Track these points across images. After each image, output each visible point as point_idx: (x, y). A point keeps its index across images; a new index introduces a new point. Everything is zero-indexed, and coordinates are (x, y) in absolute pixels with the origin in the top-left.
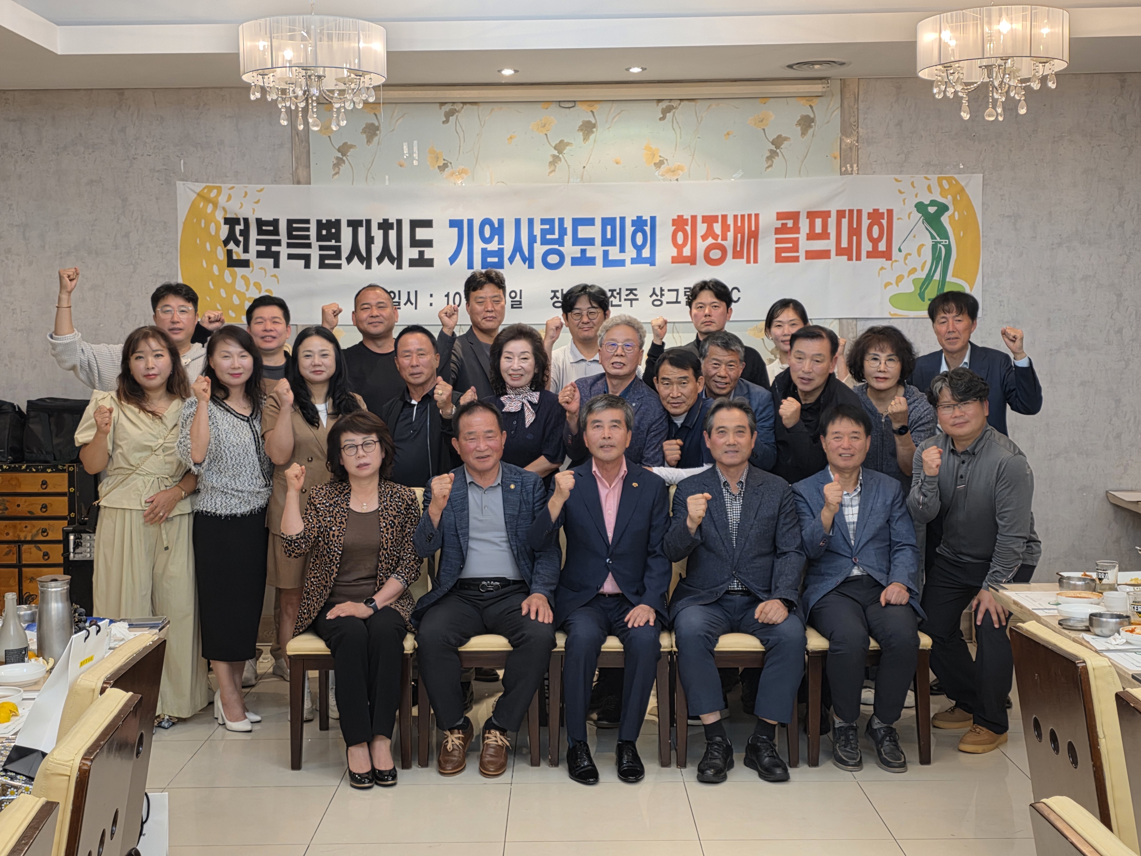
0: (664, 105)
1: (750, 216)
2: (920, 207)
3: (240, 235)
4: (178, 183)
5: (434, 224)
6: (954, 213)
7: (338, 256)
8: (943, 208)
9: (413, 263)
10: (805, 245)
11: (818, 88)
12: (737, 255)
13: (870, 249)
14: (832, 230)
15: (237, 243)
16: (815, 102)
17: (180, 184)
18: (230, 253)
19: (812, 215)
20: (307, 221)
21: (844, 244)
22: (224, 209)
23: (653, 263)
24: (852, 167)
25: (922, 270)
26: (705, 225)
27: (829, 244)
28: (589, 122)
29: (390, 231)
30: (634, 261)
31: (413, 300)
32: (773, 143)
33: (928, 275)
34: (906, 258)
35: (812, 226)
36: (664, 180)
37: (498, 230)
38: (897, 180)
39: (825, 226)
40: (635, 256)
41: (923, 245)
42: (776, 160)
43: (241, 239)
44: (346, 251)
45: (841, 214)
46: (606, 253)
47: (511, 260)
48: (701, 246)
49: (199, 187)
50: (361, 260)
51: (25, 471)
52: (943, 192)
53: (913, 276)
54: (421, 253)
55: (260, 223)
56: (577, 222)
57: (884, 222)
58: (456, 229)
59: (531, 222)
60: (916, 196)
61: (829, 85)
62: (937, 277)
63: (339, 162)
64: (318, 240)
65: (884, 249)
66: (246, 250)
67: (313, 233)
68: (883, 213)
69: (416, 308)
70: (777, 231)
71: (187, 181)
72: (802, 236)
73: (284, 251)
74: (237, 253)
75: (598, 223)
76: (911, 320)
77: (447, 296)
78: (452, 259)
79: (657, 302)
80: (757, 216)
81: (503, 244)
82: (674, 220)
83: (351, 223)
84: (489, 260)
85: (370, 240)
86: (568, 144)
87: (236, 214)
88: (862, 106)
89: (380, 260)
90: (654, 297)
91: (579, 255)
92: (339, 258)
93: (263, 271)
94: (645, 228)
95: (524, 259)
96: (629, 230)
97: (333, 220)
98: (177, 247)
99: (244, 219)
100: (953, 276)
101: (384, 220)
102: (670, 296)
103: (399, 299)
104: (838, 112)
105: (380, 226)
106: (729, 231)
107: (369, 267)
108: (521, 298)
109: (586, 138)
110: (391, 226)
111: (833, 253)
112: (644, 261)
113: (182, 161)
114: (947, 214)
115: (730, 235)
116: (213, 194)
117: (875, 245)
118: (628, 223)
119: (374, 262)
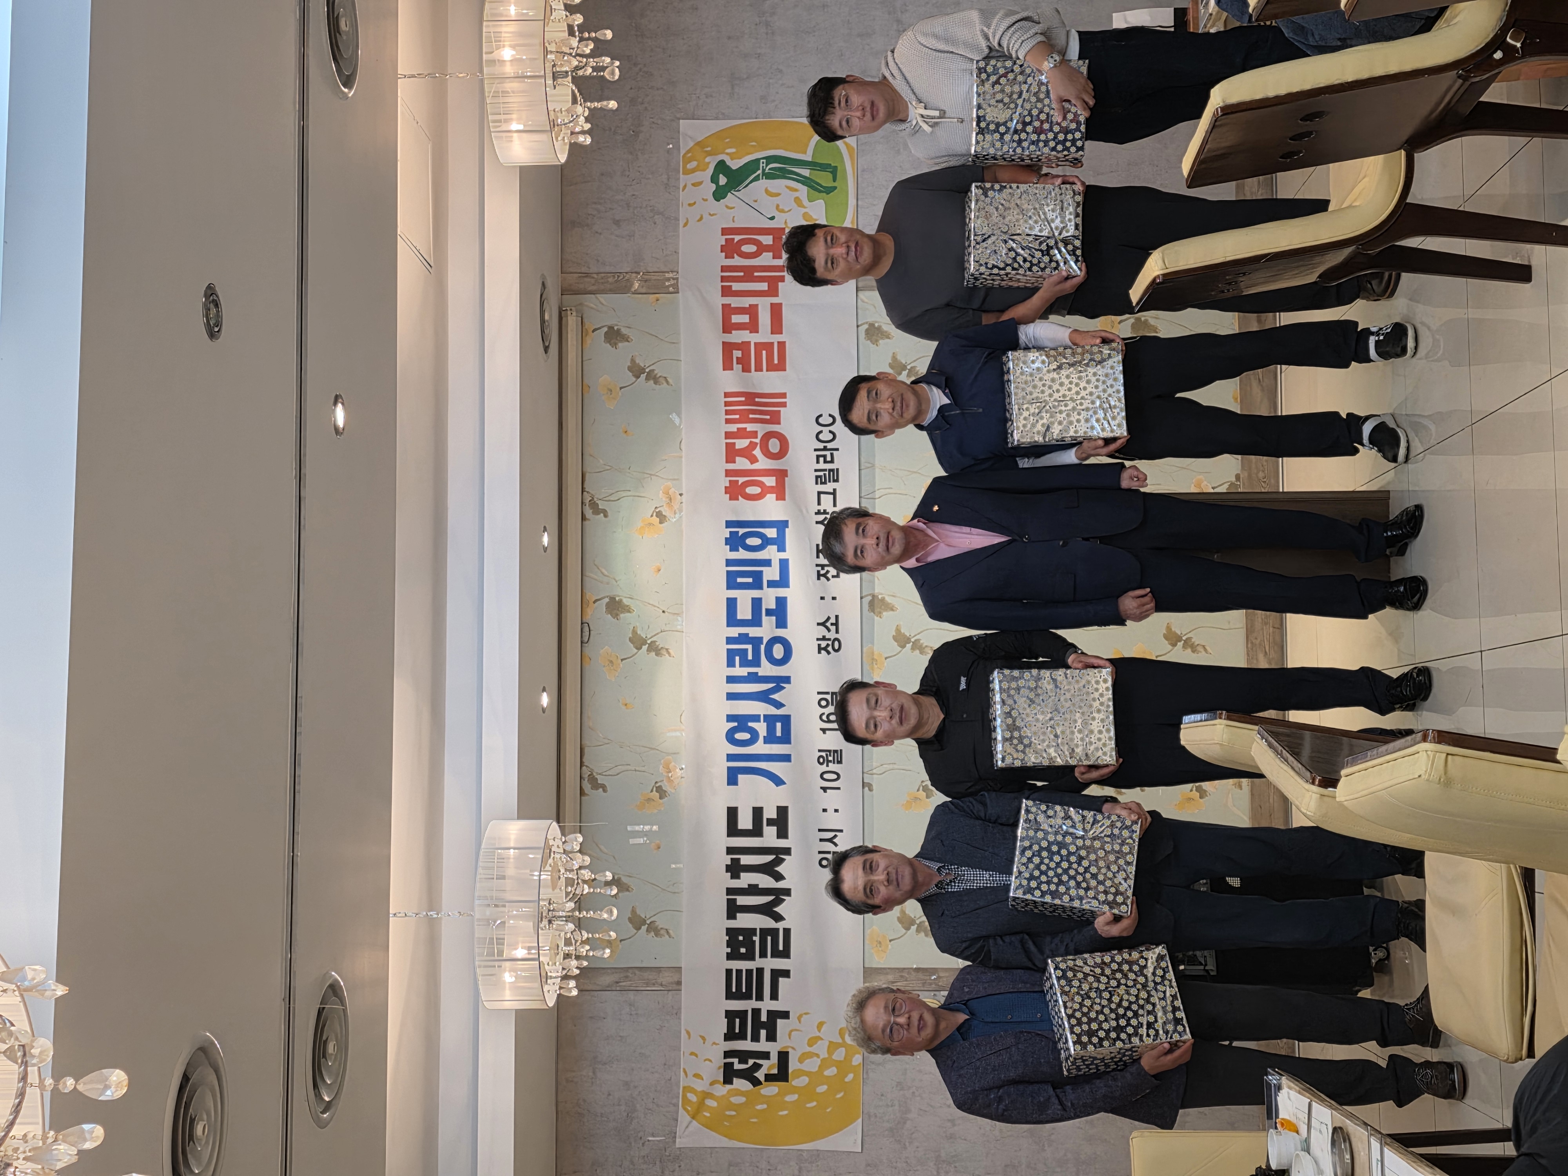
0: (588, 512)
1: (727, 404)
2: (719, 194)
3: (747, 1063)
4: (677, 1146)
5: (733, 805)
6: (727, 154)
7: (774, 932)
8: (721, 167)
9: (783, 833)
10: (764, 335)
11: (572, 321)
12: (775, 419)
13: (771, 254)
14: (746, 302)
15: (757, 1067)
16: (589, 326)
17: (680, 1142)
18: (769, 1078)
19: (728, 327)
20: (729, 972)
21: (764, 286)
22: (712, 1084)
23: (785, 524)
24: (668, 279)
25: (796, 190)
26: (738, 459)
27: (764, 305)
28: (607, 605)
29: (742, 863)
30: (782, 548)
31: (830, 835)
32: (638, 377)
33: (803, 183)
34: (782, 211)
35: (740, 327)
36: (681, 511)
37: (740, 722)
38: (685, 225)
39: (741, 311)
40: (775, 547)
41: (767, 191)
42: (659, 372)
43: (751, 1062)
44: (768, 923)
46: (772, 584)
47: (779, 705)
48: (763, 463)
49: (684, 1117)
50: (778, 902)
52: (702, 167)
53: (805, 202)
54: (770, 822)
55: (730, 1036)
56: (732, 620)
57: (737, 238)
58: (740, 777)
59: (731, 680)
60: (706, 200)
61: (568, 308)
62: (806, 172)
63: (653, 929)
64: (753, 958)
65: (771, 237)
66: (766, 1055)
67: (744, 965)
68: (726, 239)
69: (841, 831)
70: (746, 369)
71: (675, 1133)
72: (753, 338)
73: (767, 1005)
74: (769, 1069)
75: (733, 593)
76: (860, 203)
77: (825, 789)
78: (777, 781)
80: (727, 395)
81: (759, 716)
82: (731, 499)
83: (731, 915)
84: (779, 734)
85: (753, 890)
86: (634, 632)
87: (719, 1068)
88: (594, 269)
89: (779, 877)
91: (774, 618)
92: (777, 930)
93: (793, 1033)
94: (740, 534)
95: (779, 689)
96: (742, 554)
97: (727, 938)
98: (762, 1150)
99: (725, 1058)
100: (805, 153)
101: (727, 871)
103: (829, 852)
104: (602, 298)
105: (735, 876)
106: (746, 428)
107: (787, 892)
108: (827, 693)
109: (628, 610)
110: (736, 862)
111: (775, 300)
112: (782, 534)
113: (650, 1139)
114: (729, 162)
115: (750, 427)
116: (693, 1098)
117: (767, 248)
118: (734, 555)
119: (781, 885)
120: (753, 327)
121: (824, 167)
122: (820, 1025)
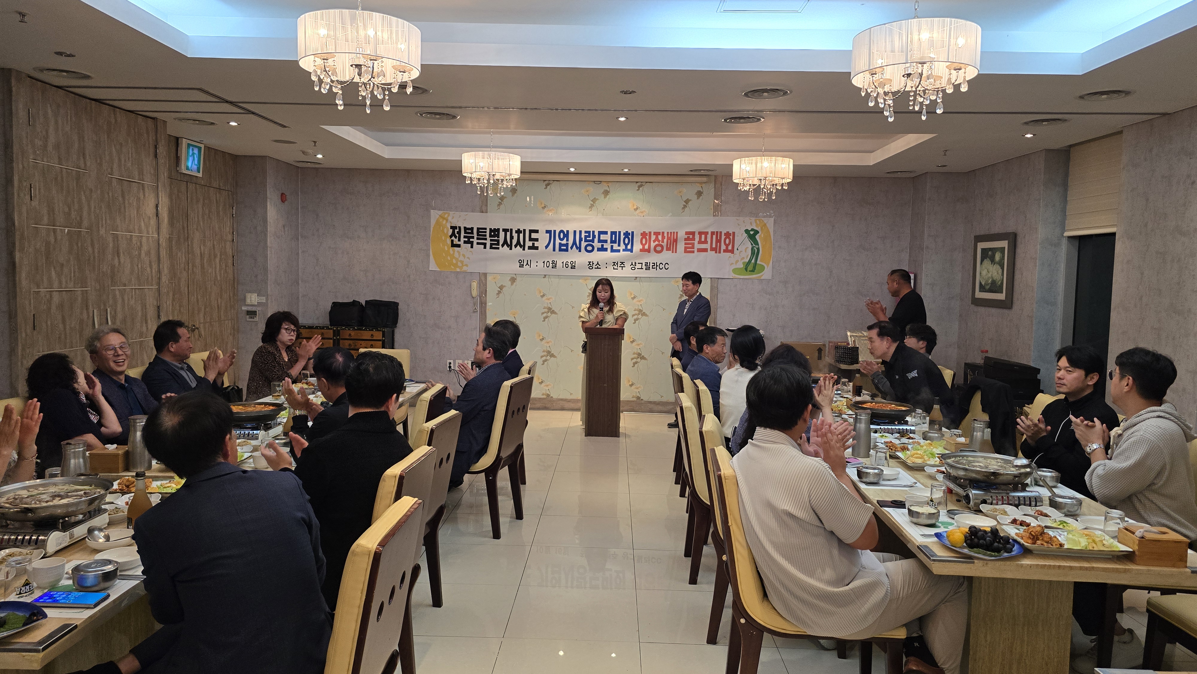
0: (639, 184)
1: (674, 232)
2: (747, 231)
4: (431, 211)
5: (539, 232)
6: (761, 235)
7: (498, 244)
8: (757, 232)
9: (530, 248)
10: (697, 246)
11: (704, 179)
12: (668, 250)
13: (725, 249)
14: (709, 240)
15: (456, 237)
16: (703, 185)
18: (452, 241)
19: (700, 233)
20: (486, 229)
21: (714, 246)
22: (451, 223)
23: (632, 251)
24: (718, 213)
25: (747, 258)
26: (655, 236)
27: (708, 246)
28: (607, 190)
29: (521, 234)
30: (624, 250)
31: (529, 263)
32: (685, 202)
33: (749, 261)
34: (740, 253)
35: (700, 238)
36: (638, 216)
37: (566, 235)
38: (737, 220)
39: (706, 238)
40: (624, 248)
41: (747, 248)
42: (686, 209)
43: (457, 235)
44: (501, 243)
45: (713, 233)
46: (612, 247)
47: (572, 248)
48: (653, 245)
49: (440, 212)
50: (508, 246)
51: (364, 330)
52: (757, 226)
53: (743, 261)
54: (533, 244)
55: (465, 228)
56: (600, 233)
57: (731, 237)
58: (549, 234)
59: (580, 232)
60: (745, 227)
61: (709, 179)
62: (753, 261)
63: (500, 204)
64: (490, 237)
65: (731, 249)
66: (459, 240)
67: (488, 234)
68: (731, 234)
69: (530, 267)
70: (686, 239)
71: (435, 210)
72: (696, 242)
73: (475, 241)
74: (455, 241)
75: (609, 233)
77: (544, 262)
78: (547, 247)
79: (633, 269)
80: (677, 233)
81: (568, 241)
82: (641, 233)
83: (504, 230)
84: (562, 248)
85: (512, 238)
86: (598, 200)
87: (456, 225)
88: (723, 187)
89: (516, 246)
90: (632, 266)
91: (601, 247)
93: (466, 249)
94: (629, 236)
95: (577, 248)
96: (622, 237)
97: (497, 229)
98: (430, 238)
99: (459, 227)
100: (760, 261)
101: (518, 229)
102: (639, 266)
103: (523, 263)
104: (713, 190)
105: (516, 232)
107: (511, 249)
108: (575, 264)
109: (605, 197)
110: (521, 232)
111: (709, 250)
112: (628, 250)
113: (434, 202)
114: (758, 235)
115: (665, 240)
116: (446, 216)
117: (727, 247)
118: (622, 234)
119: (513, 247)
120: (700, 242)
121: (754, 268)
122: (468, 258)
